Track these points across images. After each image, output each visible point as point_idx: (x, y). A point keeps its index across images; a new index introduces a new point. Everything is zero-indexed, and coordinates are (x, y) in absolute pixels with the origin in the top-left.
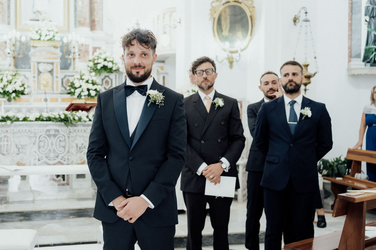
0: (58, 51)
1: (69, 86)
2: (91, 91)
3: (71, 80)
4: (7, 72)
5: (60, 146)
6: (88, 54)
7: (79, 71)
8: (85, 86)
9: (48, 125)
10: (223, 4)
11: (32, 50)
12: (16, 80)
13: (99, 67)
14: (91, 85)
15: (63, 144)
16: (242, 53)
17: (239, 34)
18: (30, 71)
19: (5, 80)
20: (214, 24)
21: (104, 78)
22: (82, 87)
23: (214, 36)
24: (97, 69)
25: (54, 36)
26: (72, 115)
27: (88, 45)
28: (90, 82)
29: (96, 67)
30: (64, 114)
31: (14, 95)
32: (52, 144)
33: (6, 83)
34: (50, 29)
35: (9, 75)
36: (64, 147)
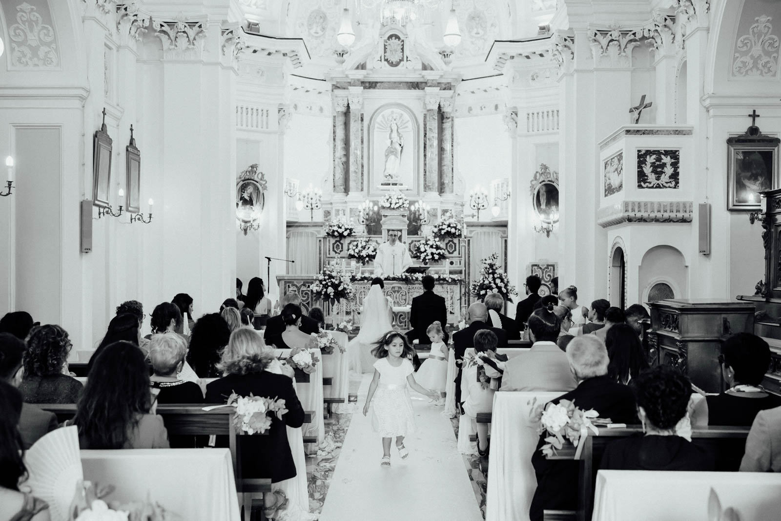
0: (406, 219)
1: (416, 250)
2: (435, 255)
3: (417, 244)
4: (362, 239)
5: (402, 299)
6: (437, 218)
7: (425, 236)
8: (429, 251)
9: (393, 283)
10: (540, 183)
11: (383, 219)
12: (369, 246)
13: (443, 232)
14: (435, 250)
15: (404, 297)
16: (554, 225)
17: (554, 208)
18: (381, 237)
19: (360, 245)
20: (533, 199)
21: (449, 243)
22: (427, 252)
23: (535, 209)
24: (441, 234)
25: (403, 204)
26: (411, 276)
27: (437, 209)
28: (434, 246)
29: (440, 233)
30: (405, 275)
31: (367, 259)
32: (396, 298)
33: (361, 249)
34: (400, 197)
35: (363, 241)
36: (405, 300)
